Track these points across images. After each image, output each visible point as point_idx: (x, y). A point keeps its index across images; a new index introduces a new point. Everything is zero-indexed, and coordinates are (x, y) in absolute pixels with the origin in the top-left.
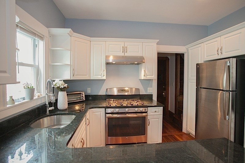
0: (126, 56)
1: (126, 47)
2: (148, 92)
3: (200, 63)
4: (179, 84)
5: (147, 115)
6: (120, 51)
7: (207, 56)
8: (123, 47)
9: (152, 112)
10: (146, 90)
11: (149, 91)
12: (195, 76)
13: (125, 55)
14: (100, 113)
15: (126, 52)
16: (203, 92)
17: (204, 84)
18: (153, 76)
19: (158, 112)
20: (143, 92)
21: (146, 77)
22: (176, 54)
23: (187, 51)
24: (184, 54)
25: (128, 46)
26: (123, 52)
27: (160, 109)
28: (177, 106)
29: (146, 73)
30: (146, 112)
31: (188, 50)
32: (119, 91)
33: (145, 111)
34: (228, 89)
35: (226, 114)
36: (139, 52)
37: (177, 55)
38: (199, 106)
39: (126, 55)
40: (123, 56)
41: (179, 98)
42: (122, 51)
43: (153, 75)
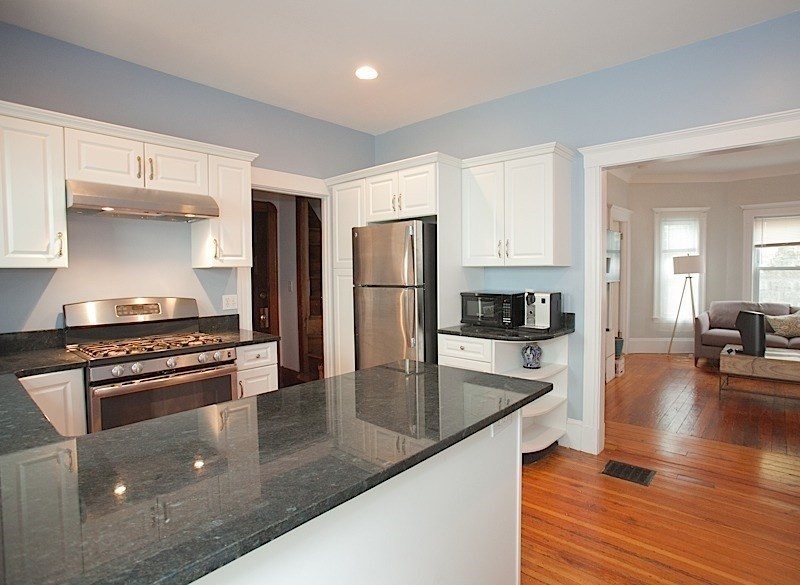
0: (149, 191)
1: (151, 161)
2: (224, 308)
3: (359, 226)
4: (308, 284)
5: (236, 370)
6: (126, 171)
7: (373, 212)
8: (139, 159)
9: (249, 361)
10: (218, 303)
11: (227, 304)
12: (349, 259)
13: (147, 187)
14: (62, 388)
15: (152, 178)
16: (369, 295)
17: (369, 278)
18: (243, 258)
19: (265, 358)
20: (207, 310)
21: (222, 261)
22: (298, 197)
23: (328, 194)
24: (320, 200)
25: (159, 158)
26: (139, 176)
27: (269, 349)
28: (306, 349)
29: (222, 247)
30: (232, 362)
31: (331, 191)
32: (123, 311)
33: (230, 359)
34: (412, 284)
35: (411, 335)
36: (195, 182)
37: (299, 199)
38: (361, 329)
39: (151, 185)
40: (137, 189)
41: (309, 325)
42: (134, 172)
43: (241, 256)
